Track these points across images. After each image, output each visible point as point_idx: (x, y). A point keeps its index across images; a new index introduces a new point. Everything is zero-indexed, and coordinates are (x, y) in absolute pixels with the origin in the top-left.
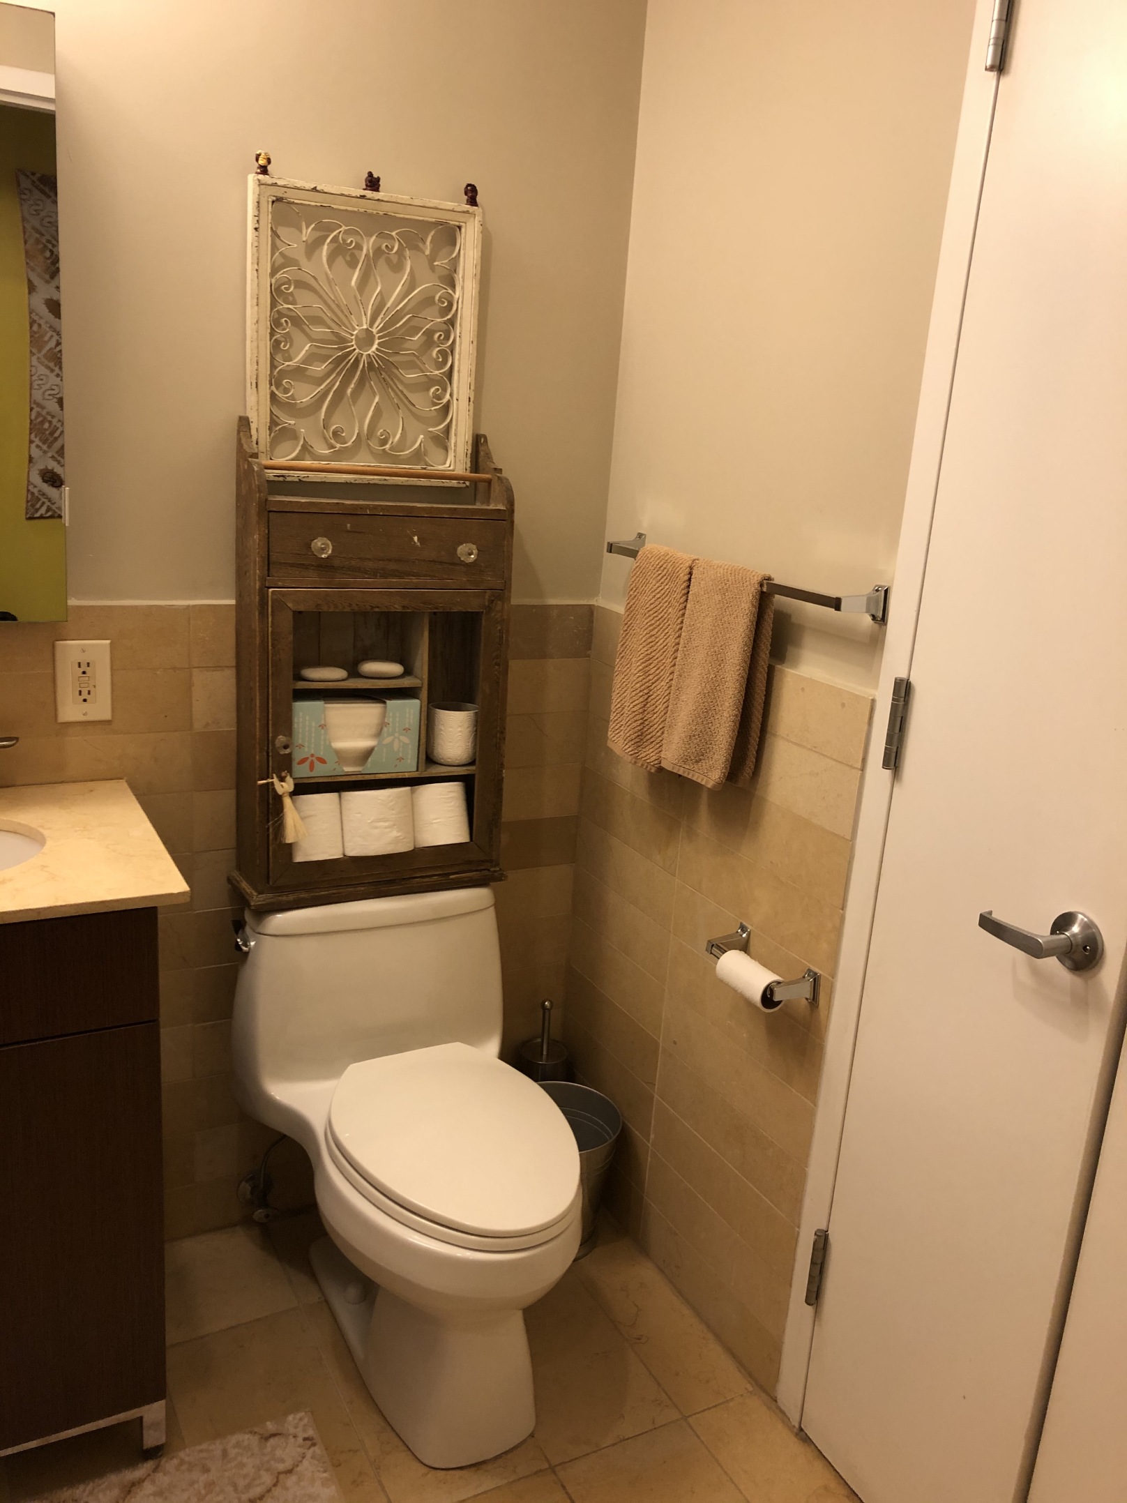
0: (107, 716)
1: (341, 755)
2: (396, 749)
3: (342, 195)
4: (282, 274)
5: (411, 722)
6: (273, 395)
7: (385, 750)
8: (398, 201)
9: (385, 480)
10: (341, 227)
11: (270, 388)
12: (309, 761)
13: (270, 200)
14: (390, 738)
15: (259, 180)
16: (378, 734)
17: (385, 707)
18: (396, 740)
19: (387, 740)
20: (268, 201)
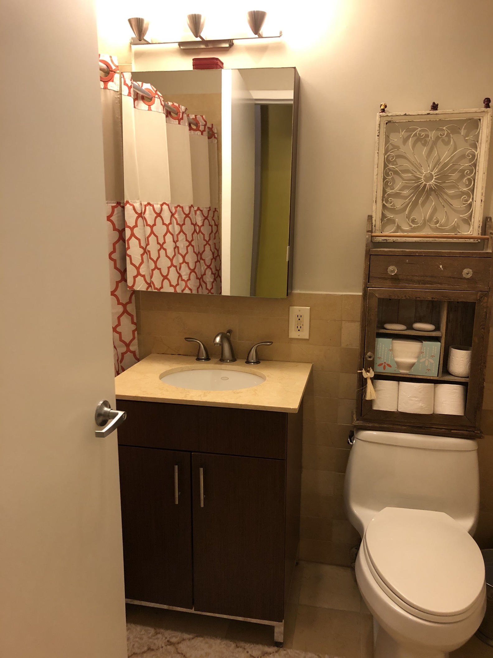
0: (307, 337)
1: (399, 365)
2: (426, 365)
3: (418, 115)
4: (390, 153)
5: (435, 353)
6: (384, 206)
7: (421, 364)
8: (447, 113)
9: (435, 240)
10: (418, 129)
11: (382, 202)
12: (383, 365)
13: (385, 123)
14: (424, 359)
15: (380, 115)
16: (418, 357)
17: (422, 344)
18: (427, 361)
19: (422, 361)
20: (384, 123)
